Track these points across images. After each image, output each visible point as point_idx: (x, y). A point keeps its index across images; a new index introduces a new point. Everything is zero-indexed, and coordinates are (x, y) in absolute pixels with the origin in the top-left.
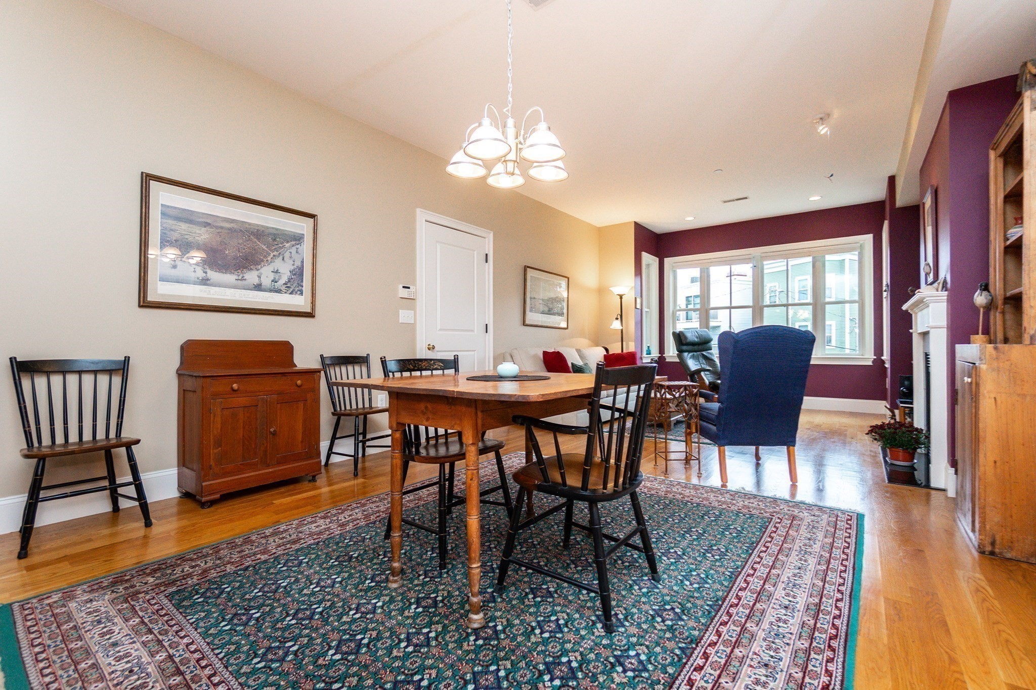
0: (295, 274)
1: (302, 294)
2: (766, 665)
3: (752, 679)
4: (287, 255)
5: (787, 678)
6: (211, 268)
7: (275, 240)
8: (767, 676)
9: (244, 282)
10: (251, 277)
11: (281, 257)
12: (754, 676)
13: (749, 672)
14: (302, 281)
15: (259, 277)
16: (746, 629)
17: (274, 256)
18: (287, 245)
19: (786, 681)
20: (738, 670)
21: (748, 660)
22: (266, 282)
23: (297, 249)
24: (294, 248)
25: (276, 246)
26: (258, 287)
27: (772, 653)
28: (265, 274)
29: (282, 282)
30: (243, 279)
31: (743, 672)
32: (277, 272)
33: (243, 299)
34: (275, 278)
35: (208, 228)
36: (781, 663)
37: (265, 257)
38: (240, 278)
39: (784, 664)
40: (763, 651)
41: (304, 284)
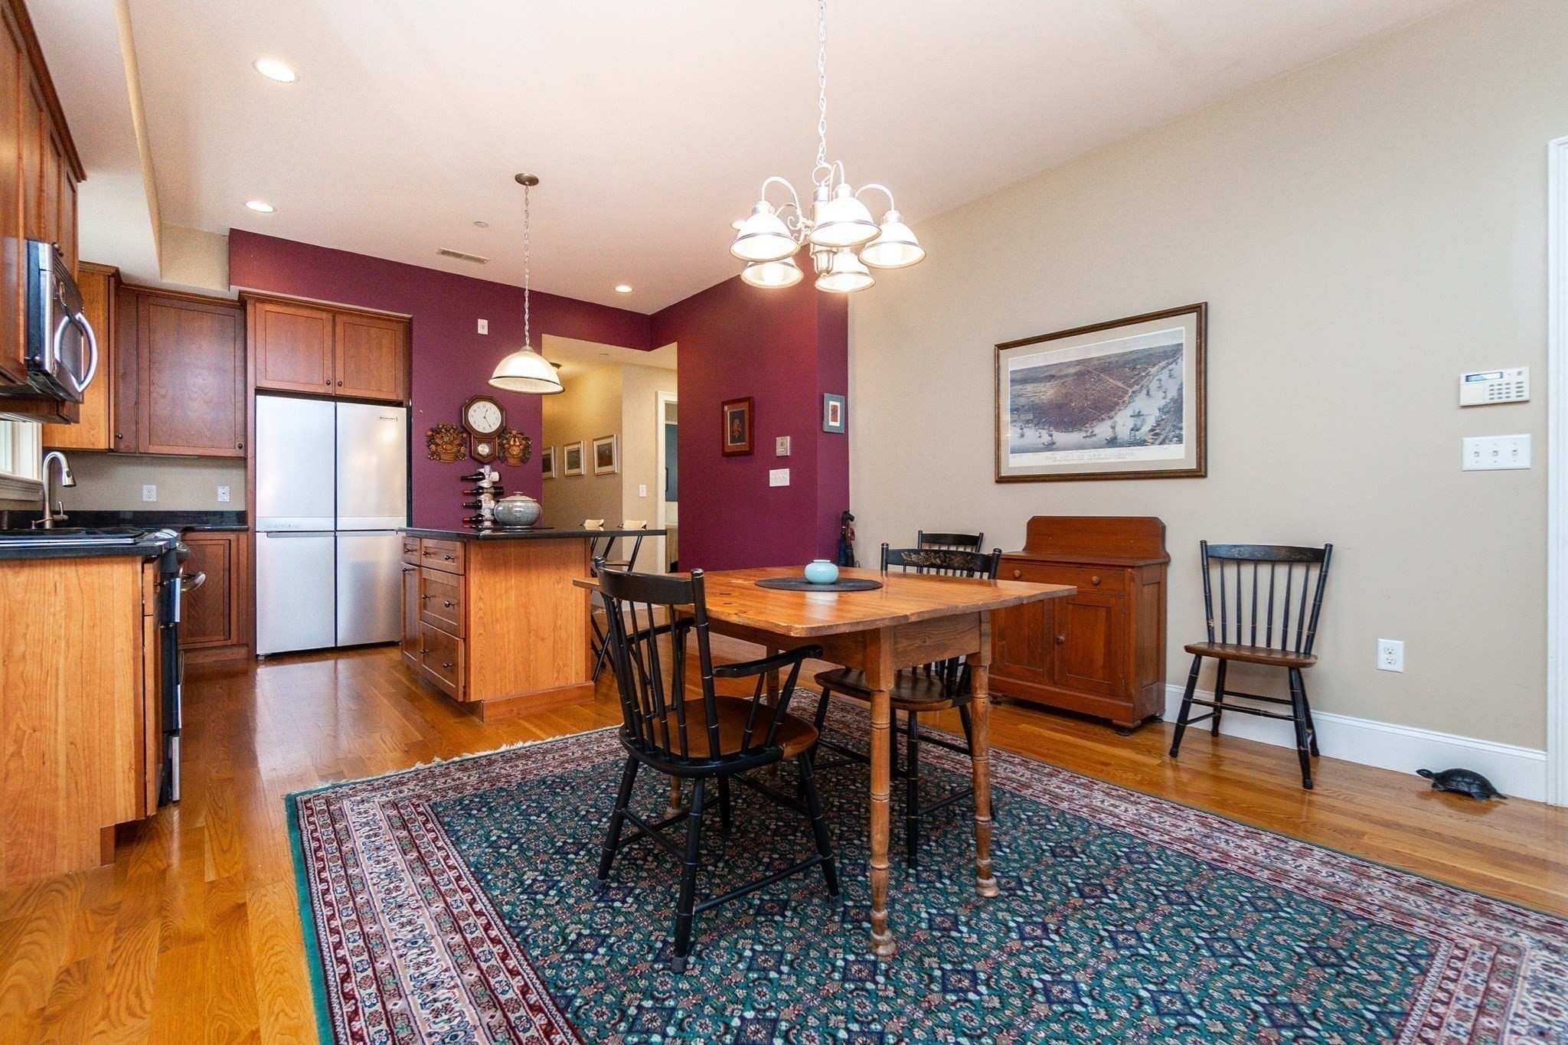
0: (1165, 413)
1: (1180, 441)
2: (433, 986)
3: (434, 960)
4: (1153, 386)
5: (401, 989)
6: (1057, 429)
7: (1134, 369)
8: (423, 975)
9: (1094, 439)
10: (1103, 430)
11: (1144, 391)
12: (435, 964)
13: (442, 963)
14: (1181, 421)
15: (1113, 428)
16: (495, 1006)
17: (1133, 392)
18: (1153, 370)
19: (399, 985)
20: (453, 955)
21: (455, 974)
22: (1124, 433)
23: (1170, 370)
24: (1166, 371)
25: (1136, 378)
26: (1113, 442)
27: (438, 1005)
28: (1123, 422)
29: (1146, 428)
30: (1093, 435)
31: (448, 958)
32: (1139, 415)
33: (1094, 461)
34: (1135, 425)
35: (1053, 382)
36: (420, 1001)
37: (1122, 397)
38: (1089, 434)
39: (415, 1001)
40: (450, 999)
41: (1184, 425)
